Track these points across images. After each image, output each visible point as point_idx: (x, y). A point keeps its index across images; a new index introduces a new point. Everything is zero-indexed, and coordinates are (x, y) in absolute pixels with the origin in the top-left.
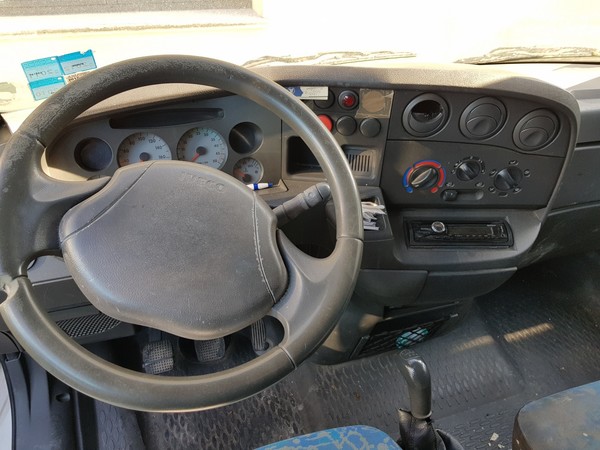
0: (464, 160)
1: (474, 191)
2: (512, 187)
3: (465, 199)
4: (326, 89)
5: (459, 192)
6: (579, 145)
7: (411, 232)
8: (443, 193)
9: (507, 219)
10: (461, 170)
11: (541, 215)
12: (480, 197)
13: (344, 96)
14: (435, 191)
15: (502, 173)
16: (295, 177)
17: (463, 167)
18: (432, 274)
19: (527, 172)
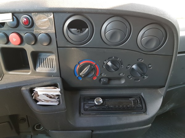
0: (109, 59)
1: (119, 78)
2: (142, 76)
3: (114, 83)
4: (11, 14)
5: (110, 79)
6: (179, 53)
7: (82, 104)
8: (100, 80)
9: (142, 94)
10: (108, 66)
11: (162, 92)
12: (123, 82)
13: (23, 19)
14: (95, 79)
15: (134, 67)
16: (11, 73)
17: (109, 64)
18: (94, 132)
19: (150, 66)
